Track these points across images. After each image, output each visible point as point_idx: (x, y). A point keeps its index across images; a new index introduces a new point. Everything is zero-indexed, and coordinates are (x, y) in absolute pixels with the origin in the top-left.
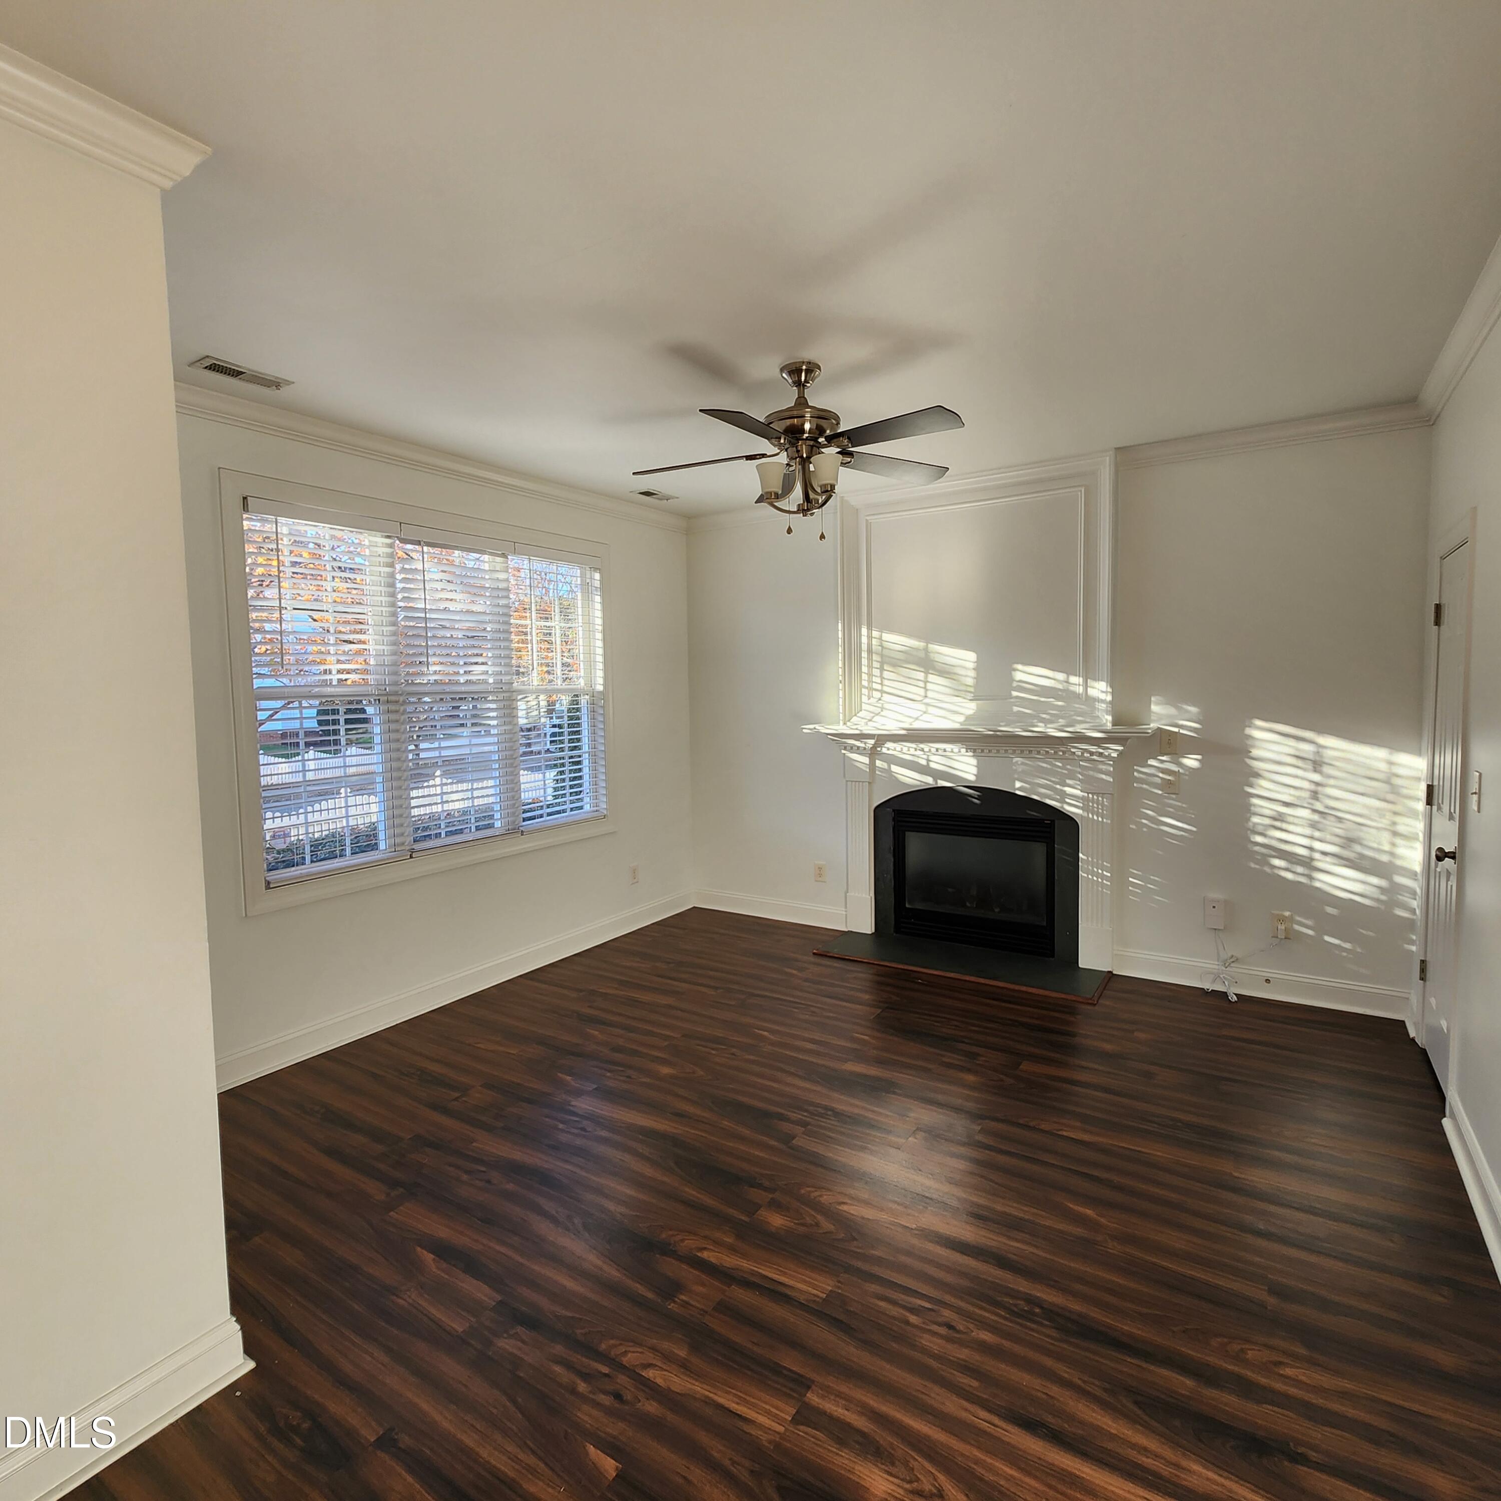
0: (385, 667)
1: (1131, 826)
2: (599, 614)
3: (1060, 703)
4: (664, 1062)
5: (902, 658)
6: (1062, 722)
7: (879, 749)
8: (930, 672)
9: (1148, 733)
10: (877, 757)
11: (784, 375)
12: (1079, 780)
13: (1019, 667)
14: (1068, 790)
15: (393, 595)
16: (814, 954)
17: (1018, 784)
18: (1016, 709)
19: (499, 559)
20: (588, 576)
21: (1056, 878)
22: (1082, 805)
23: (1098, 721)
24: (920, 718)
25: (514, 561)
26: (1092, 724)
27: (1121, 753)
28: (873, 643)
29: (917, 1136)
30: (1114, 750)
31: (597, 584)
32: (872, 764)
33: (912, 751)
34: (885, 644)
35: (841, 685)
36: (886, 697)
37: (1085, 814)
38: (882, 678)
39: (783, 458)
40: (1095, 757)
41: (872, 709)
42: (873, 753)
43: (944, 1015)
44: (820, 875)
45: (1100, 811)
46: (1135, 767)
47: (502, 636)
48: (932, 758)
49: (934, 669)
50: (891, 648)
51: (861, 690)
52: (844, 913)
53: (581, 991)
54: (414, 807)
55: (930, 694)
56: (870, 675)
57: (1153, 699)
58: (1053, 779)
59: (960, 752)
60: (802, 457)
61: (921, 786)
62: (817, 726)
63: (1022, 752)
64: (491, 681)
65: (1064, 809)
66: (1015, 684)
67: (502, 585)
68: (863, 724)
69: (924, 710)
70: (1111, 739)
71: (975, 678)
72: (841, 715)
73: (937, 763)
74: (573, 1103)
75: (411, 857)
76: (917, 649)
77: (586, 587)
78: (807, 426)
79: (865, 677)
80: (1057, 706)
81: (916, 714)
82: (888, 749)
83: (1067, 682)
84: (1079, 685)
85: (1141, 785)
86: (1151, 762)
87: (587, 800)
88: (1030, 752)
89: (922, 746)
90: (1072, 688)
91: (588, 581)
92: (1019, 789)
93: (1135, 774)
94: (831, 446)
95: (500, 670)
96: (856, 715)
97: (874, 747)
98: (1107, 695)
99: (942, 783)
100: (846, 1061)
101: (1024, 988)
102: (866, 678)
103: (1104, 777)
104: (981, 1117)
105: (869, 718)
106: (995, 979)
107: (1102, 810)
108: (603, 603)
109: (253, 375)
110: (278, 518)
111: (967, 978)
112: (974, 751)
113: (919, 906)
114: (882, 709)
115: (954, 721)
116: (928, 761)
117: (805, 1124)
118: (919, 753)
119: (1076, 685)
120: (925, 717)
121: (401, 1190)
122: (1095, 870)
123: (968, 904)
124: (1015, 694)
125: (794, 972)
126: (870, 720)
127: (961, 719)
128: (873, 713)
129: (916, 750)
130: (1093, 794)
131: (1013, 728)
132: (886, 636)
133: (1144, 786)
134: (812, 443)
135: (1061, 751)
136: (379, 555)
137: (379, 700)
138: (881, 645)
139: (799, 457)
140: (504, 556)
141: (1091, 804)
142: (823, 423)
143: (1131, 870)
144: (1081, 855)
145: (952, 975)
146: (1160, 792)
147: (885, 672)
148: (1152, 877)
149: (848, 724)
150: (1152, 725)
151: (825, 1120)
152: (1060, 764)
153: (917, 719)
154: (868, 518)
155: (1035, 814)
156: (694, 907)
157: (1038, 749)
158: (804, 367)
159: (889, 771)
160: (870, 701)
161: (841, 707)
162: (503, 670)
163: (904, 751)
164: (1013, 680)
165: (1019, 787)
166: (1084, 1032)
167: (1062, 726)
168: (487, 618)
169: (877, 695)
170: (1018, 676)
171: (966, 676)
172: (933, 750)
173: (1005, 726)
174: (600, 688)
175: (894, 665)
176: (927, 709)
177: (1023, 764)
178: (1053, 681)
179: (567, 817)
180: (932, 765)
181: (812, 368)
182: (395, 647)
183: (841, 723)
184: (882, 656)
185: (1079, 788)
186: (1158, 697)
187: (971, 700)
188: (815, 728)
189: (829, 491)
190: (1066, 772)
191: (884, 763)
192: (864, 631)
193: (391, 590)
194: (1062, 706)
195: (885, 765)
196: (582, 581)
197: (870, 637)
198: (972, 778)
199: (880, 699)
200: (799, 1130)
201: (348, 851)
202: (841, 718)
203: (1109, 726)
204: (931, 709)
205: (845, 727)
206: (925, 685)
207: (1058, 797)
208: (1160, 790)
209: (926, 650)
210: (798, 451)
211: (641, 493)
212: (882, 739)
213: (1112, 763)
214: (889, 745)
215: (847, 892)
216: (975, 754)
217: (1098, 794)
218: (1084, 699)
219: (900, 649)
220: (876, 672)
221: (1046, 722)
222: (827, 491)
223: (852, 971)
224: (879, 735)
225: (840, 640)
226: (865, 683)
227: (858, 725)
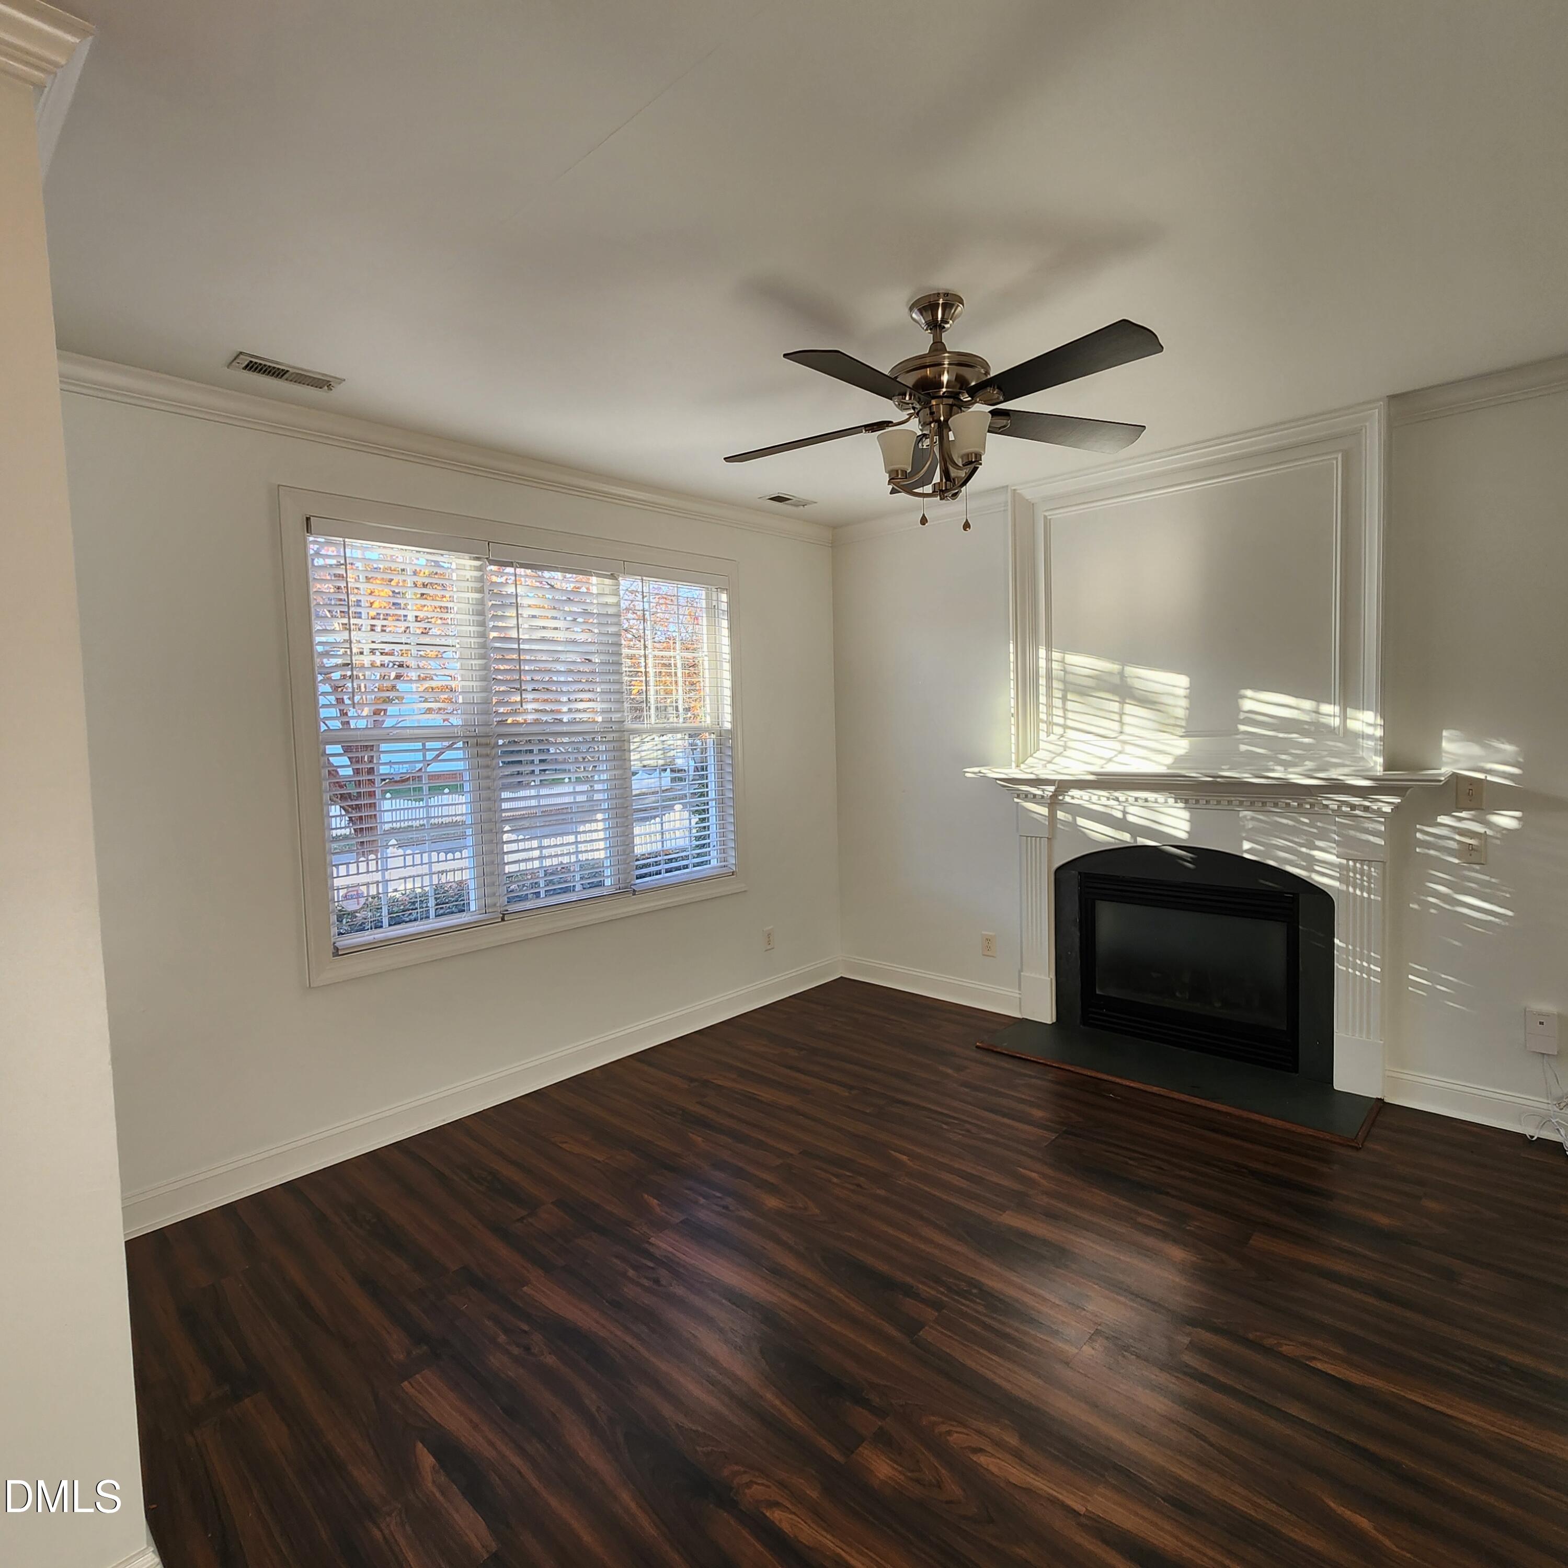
0: (474, 705)
1: (1411, 905)
2: (726, 641)
3: (1307, 740)
4: (773, 1189)
5: (1093, 685)
6: (1309, 764)
7: (1061, 798)
8: (1127, 701)
9: (1441, 781)
10: (1058, 807)
11: (914, 315)
12: (1335, 842)
13: (1249, 693)
14: (1318, 854)
15: (482, 624)
16: (977, 1047)
17: (1247, 845)
18: (1243, 748)
19: (607, 581)
20: (714, 598)
21: (1301, 969)
22: (1338, 875)
23: (1361, 764)
24: (1114, 759)
25: (625, 583)
26: (1353, 768)
27: (1396, 808)
28: (1053, 666)
29: (1097, 1346)
30: (1386, 803)
31: (724, 606)
32: (1052, 816)
33: (1104, 801)
34: (1069, 668)
35: (1012, 719)
36: (1070, 734)
37: (1344, 887)
38: (1065, 710)
39: (914, 426)
40: (1357, 812)
41: (1052, 747)
42: (1054, 803)
43: (1141, 1150)
44: (989, 949)
45: (1365, 884)
46: (1418, 826)
47: (611, 668)
48: (1131, 809)
49: (1134, 698)
50: (1076, 672)
51: (1038, 726)
52: (1018, 996)
53: (692, 1080)
54: (509, 863)
55: (1127, 729)
56: (1050, 706)
57: (1445, 733)
58: (1297, 840)
59: (1166, 802)
60: (938, 421)
61: (1115, 844)
62: (983, 770)
63: (1252, 803)
64: (600, 719)
65: (1312, 879)
66: (1242, 716)
67: (611, 611)
68: (1040, 766)
69: (1119, 748)
70: (1382, 787)
71: (1187, 709)
72: (1013, 756)
73: (1137, 815)
74: (652, 1240)
75: (503, 920)
76: (1111, 673)
77: (712, 609)
78: (945, 378)
79: (1043, 708)
80: (1302, 743)
81: (1109, 754)
82: (1073, 798)
83: (1317, 712)
84: (1334, 716)
85: (1427, 851)
86: (1442, 819)
87: (714, 853)
88: (1264, 804)
89: (1117, 794)
90: (1324, 720)
91: (714, 603)
92: (1247, 851)
93: (1419, 835)
94: (976, 402)
95: (609, 707)
96: (1031, 756)
97: (1055, 795)
98: (1375, 729)
99: (1142, 841)
100: (1003, 1208)
101: (1256, 1117)
102: (1045, 711)
103: (1371, 838)
104: (1192, 1322)
105: (1048, 759)
106: (1213, 1099)
107: (1369, 882)
108: (730, 629)
109: (298, 374)
110: (346, 540)
111: (1176, 1095)
112: (1186, 802)
113: (1113, 992)
114: (1065, 748)
115: (1159, 764)
116: (1125, 813)
117: (937, 1305)
118: (1112, 803)
119: (1330, 716)
120: (1121, 758)
121: (425, 1348)
122: (1358, 962)
123: (1178, 994)
124: (1242, 728)
125: (950, 1071)
126: (1050, 762)
127: (1169, 760)
128: (1054, 753)
129: (1108, 799)
130: (1355, 861)
131: (1239, 772)
132: (1071, 659)
133: (1432, 852)
134: (950, 401)
135: (1307, 803)
136: (468, 580)
137: (468, 742)
138: (1064, 670)
139: (934, 421)
140: (613, 577)
141: (1351, 874)
142: (966, 372)
143: (1410, 964)
144: (1336, 941)
145: (1155, 1089)
146: (1456, 861)
147: (1069, 703)
148: (1443, 976)
149: (1022, 766)
150: (1443, 770)
151: (968, 1302)
152: (1306, 821)
153: (1110, 760)
154: (1046, 514)
155: (1270, 884)
156: (842, 977)
157: (1276, 801)
158: (941, 301)
159: (1074, 825)
160: (1049, 738)
161: (1013, 746)
162: (613, 706)
163: (1094, 801)
164: (1238, 710)
165: (1247, 849)
166: (1345, 1192)
167: (1310, 770)
168: (593, 648)
169: (1058, 730)
170: (1247, 705)
171: (1175, 706)
172: (1131, 800)
173: (1229, 770)
174: (728, 726)
175: (1082, 694)
176: (1122, 747)
177: (1253, 819)
178: (1296, 711)
179: (687, 873)
180: (1130, 818)
181: (951, 301)
182: (484, 683)
183: (1014, 765)
184: (1064, 682)
185: (1335, 852)
186: (1453, 732)
187: (1181, 736)
188: (980, 772)
189: (973, 463)
190: (1315, 831)
191: (1067, 815)
192: (1042, 652)
193: (481, 618)
194: (1309, 744)
195: (1069, 818)
196: (707, 604)
197: (1049, 660)
198: (1183, 835)
199: (1062, 736)
200: (931, 1314)
201: (432, 913)
202: (1013, 759)
203: (1379, 771)
204: (1128, 748)
205: (1017, 771)
206: (1121, 718)
207: (1304, 864)
208: (1456, 857)
209: (1121, 674)
210: (932, 413)
211: (771, 499)
212: (1063, 786)
213: (1383, 820)
214: (1074, 792)
215: (1021, 971)
216: (1188, 806)
217: (1362, 862)
218: (1341, 734)
219: (1090, 675)
220: (1057, 703)
221: (1286, 765)
222: (971, 463)
223: (1025, 1075)
224: (1060, 781)
225: (1012, 664)
226: (1043, 716)
227: (1036, 767)
